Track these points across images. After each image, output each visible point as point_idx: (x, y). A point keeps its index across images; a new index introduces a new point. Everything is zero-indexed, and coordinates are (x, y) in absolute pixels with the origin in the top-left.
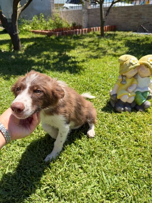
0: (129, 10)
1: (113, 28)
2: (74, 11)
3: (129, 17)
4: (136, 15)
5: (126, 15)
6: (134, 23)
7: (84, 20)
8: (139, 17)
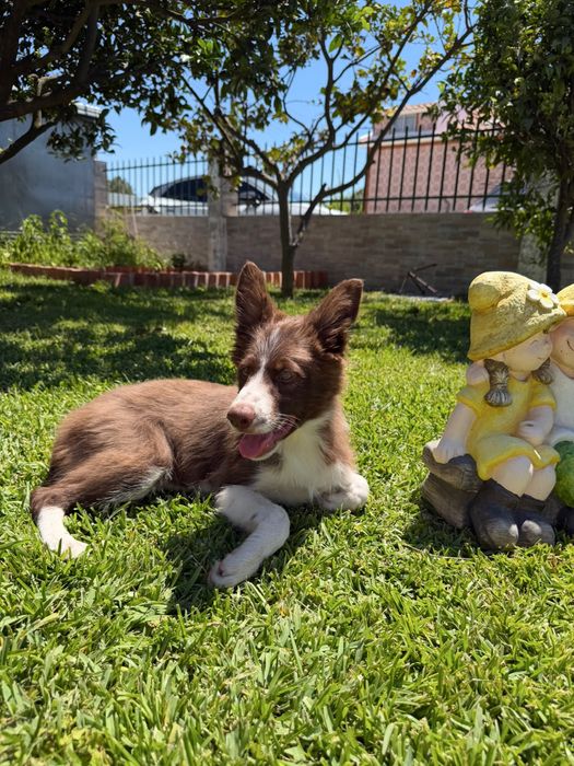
0: (367, 227)
1: (317, 281)
2: (177, 218)
3: (367, 249)
4: (392, 241)
5: (360, 241)
6: (386, 266)
7: (215, 251)
8: (400, 250)
